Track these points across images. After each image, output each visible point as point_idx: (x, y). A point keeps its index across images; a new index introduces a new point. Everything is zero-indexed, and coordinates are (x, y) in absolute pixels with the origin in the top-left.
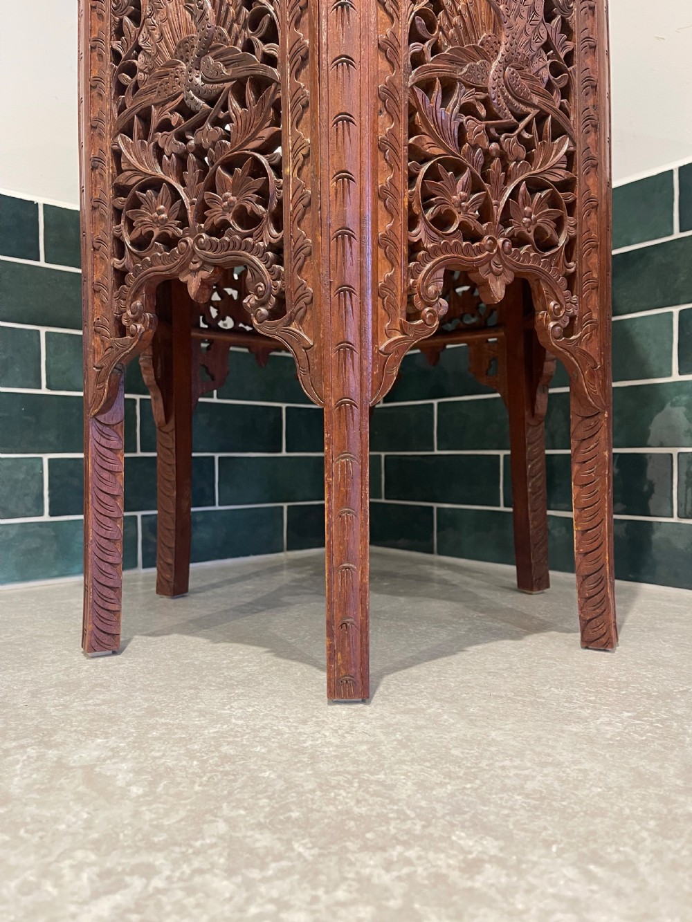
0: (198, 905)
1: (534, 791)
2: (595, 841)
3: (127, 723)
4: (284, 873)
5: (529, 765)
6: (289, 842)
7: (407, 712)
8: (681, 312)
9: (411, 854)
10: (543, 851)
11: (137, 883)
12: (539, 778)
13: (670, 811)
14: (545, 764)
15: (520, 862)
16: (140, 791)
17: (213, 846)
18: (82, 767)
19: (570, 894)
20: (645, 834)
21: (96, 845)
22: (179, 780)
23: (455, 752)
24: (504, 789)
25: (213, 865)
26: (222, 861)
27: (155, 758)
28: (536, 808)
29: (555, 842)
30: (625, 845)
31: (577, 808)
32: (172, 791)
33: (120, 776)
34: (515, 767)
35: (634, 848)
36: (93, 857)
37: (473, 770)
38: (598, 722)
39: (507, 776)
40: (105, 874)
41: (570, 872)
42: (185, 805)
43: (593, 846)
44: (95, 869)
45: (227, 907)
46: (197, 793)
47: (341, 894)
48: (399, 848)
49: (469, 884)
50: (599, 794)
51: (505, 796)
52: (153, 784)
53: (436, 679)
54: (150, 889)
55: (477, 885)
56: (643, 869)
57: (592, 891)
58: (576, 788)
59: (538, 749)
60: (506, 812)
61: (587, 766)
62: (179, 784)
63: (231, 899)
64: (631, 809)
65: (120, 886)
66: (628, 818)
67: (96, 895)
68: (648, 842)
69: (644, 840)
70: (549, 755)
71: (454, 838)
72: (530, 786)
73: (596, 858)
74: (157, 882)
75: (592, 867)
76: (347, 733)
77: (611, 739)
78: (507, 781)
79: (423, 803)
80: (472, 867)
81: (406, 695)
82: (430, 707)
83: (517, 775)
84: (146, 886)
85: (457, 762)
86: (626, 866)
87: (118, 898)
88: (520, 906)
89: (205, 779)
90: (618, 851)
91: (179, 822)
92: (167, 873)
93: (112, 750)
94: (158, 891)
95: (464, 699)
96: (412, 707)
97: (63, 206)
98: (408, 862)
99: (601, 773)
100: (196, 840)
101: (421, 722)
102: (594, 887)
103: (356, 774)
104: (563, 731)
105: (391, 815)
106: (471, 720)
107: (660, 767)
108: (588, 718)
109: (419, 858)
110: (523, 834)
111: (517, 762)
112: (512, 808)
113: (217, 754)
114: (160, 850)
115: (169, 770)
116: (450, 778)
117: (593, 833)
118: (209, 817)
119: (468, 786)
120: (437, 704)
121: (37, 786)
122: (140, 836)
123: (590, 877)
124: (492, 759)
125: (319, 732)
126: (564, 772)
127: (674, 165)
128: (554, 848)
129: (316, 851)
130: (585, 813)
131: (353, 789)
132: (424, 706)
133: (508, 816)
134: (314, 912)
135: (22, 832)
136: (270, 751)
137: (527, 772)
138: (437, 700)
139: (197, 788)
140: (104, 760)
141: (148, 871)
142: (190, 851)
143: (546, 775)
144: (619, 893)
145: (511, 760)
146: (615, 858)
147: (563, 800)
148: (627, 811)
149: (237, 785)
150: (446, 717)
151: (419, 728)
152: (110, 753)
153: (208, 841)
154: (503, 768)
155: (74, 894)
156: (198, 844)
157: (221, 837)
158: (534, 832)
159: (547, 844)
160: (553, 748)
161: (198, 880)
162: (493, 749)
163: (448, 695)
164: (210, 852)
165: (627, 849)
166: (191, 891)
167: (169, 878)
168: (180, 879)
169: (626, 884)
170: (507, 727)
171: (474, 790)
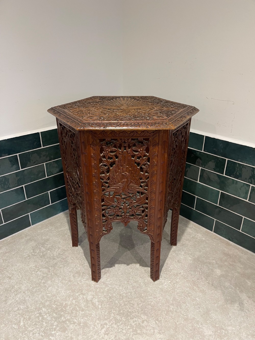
0: (113, 330)
1: (152, 305)
2: (158, 316)
4: (122, 324)
6: (122, 318)
13: (168, 309)
14: (154, 298)
15: (149, 320)
17: (113, 319)
18: (90, 301)
19: (153, 326)
21: (98, 319)
22: (105, 304)
26: (114, 322)
27: (100, 298)
28: (152, 309)
29: (153, 316)
32: (105, 307)
33: (96, 303)
35: (162, 318)
36: (99, 322)
40: (101, 325)
41: (154, 322)
42: (107, 310)
46: (108, 307)
47: (129, 327)
48: (135, 318)
50: (160, 305)
51: (148, 306)
52: (101, 305)
55: (144, 325)
58: (158, 304)
61: (160, 298)
63: (117, 328)
64: (164, 309)
65: (104, 327)
66: (163, 311)
67: (102, 329)
68: (164, 316)
70: (156, 295)
71: (141, 316)
75: (157, 321)
78: (149, 302)
80: (143, 322)
84: (107, 326)
86: (161, 321)
89: (108, 303)
91: (107, 314)
92: (108, 324)
93: (93, 295)
98: (136, 321)
99: (162, 300)
100: (110, 318)
102: (156, 325)
103: (129, 301)
104: (159, 288)
105: (134, 311)
109: (137, 320)
111: (151, 297)
112: (149, 309)
113: (108, 296)
114: (106, 320)
115: (103, 301)
116: (142, 302)
117: (158, 314)
118: (111, 313)
120: (140, 279)
122: (103, 317)
124: (148, 296)
126: (157, 300)
129: (125, 319)
130: (158, 310)
131: (129, 305)
132: (138, 280)
134: (126, 330)
135: (88, 317)
136: (116, 295)
146: (160, 319)
147: (156, 307)
149: (113, 305)
150: (142, 283)
152: (93, 297)
153: (112, 318)
154: (149, 299)
156: (111, 318)
158: (151, 314)
159: (152, 317)
161: (112, 325)
162: (148, 294)
166: (112, 327)
169: (160, 324)
170: (151, 287)
171: (145, 305)
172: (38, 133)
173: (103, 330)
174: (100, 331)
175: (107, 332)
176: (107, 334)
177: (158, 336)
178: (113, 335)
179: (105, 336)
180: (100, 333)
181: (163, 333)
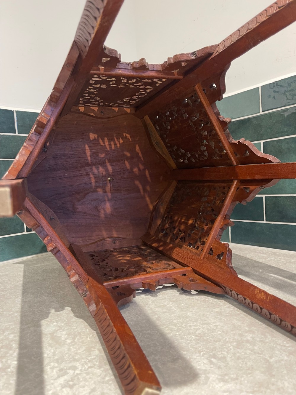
0: (90, 378)
1: (199, 334)
2: (215, 350)
3: (63, 316)
5: (199, 324)
7: (160, 307)
8: (264, 143)
9: (157, 358)
10: (198, 355)
11: (71, 372)
12: (201, 329)
13: (241, 339)
14: (204, 324)
16: (70, 341)
17: (94, 359)
18: (50, 334)
20: (232, 347)
21: (57, 361)
22: (82, 337)
23: (175, 321)
24: (189, 334)
25: (95, 365)
26: (97, 363)
27: (74, 329)
28: (198, 340)
29: (202, 351)
30: (224, 351)
31: (212, 339)
32: (80, 341)
33: (63, 336)
34: (194, 326)
35: (227, 353)
36: (56, 365)
37: (180, 328)
38: (225, 307)
39: (191, 329)
40: (61, 370)
41: (205, 361)
42: (85, 345)
43: (214, 352)
44: (58, 369)
45: (99, 378)
46: (88, 341)
48: (153, 356)
49: (174, 366)
50: (220, 334)
51: (189, 336)
52: (74, 339)
53: (172, 292)
54: (75, 374)
55: (176, 367)
56: (228, 359)
57: (211, 367)
58: (213, 332)
59: (203, 318)
60: (188, 342)
61: (218, 324)
62: (82, 338)
63: (100, 375)
64: (229, 339)
65: (66, 373)
66: (227, 342)
67: (59, 377)
68: (232, 351)
69: (231, 349)
70: (206, 321)
71: (171, 352)
72: (198, 332)
73: (214, 357)
74: (77, 371)
75: (212, 359)
76: (139, 316)
77: (228, 313)
78: (191, 331)
79: (162, 340)
81: (161, 300)
82: (168, 304)
83: (194, 328)
84: (74, 373)
85: (175, 325)
86: (224, 359)
87: (65, 377)
88: (188, 373)
89: (91, 336)
90: (222, 354)
91: (83, 351)
92: (80, 368)
93: (59, 327)
94: (78, 374)
95: (180, 300)
96: (162, 304)
97: (24, 111)
99: (222, 326)
100: (89, 357)
101: (165, 310)
102: (212, 366)
104: (212, 311)
105: (151, 345)
106: (182, 309)
107: (242, 323)
108: (222, 305)
110: (193, 349)
111: (195, 324)
112: (191, 341)
114: (77, 361)
115: (79, 333)
117: (215, 347)
118: (93, 349)
119: (178, 333)
120: (171, 303)
121: (36, 342)
122: (71, 357)
123: (211, 363)
124: (187, 323)
125: (129, 316)
126: (210, 326)
127: (259, 85)
128: (202, 354)
130: (214, 341)
131: (140, 337)
132: (166, 304)
133: (189, 343)
135: (33, 358)
137: (198, 327)
138: (171, 301)
139: (89, 339)
140: (57, 331)
141: (74, 368)
142: (87, 361)
143: (204, 328)
144: (219, 368)
145: (193, 323)
146: (220, 356)
147: (208, 337)
148: (228, 340)
150: (173, 308)
151: (164, 313)
152: (59, 328)
153: (93, 357)
154: (190, 326)
155: (52, 377)
156: (90, 358)
157: (97, 356)
158: (197, 348)
159: (200, 352)
160: (208, 317)
161: (90, 370)
162: (188, 319)
163: (175, 299)
164: (94, 361)
165: (225, 353)
166: (88, 374)
167: (81, 370)
168: (85, 370)
169: (222, 365)
170: (194, 311)
171: (179, 335)
172: (11, 110)
173: (62, 380)
174: (52, 381)
175: (71, 383)
176: (71, 387)
177: (219, 386)
178: (86, 388)
179: (64, 390)
180: (52, 384)
181: (233, 379)
